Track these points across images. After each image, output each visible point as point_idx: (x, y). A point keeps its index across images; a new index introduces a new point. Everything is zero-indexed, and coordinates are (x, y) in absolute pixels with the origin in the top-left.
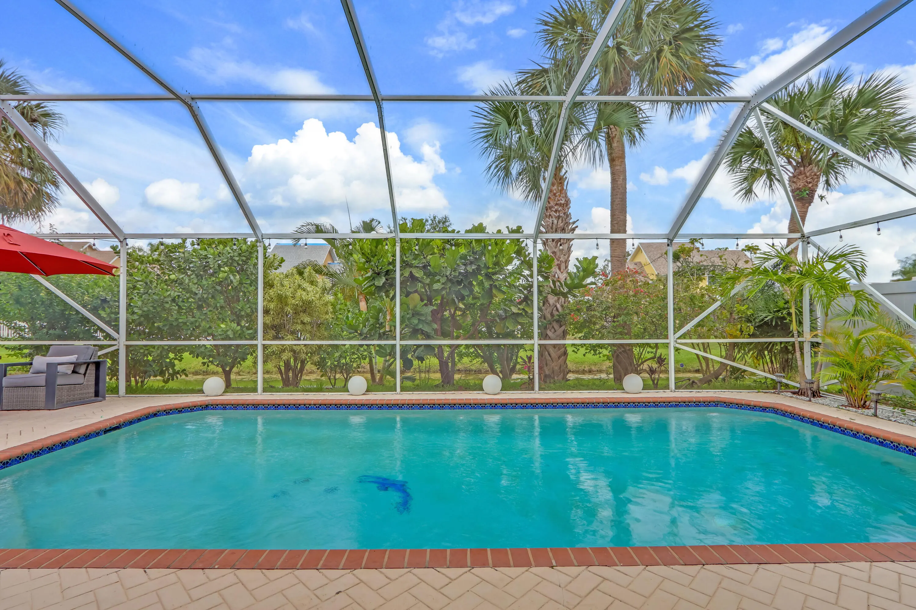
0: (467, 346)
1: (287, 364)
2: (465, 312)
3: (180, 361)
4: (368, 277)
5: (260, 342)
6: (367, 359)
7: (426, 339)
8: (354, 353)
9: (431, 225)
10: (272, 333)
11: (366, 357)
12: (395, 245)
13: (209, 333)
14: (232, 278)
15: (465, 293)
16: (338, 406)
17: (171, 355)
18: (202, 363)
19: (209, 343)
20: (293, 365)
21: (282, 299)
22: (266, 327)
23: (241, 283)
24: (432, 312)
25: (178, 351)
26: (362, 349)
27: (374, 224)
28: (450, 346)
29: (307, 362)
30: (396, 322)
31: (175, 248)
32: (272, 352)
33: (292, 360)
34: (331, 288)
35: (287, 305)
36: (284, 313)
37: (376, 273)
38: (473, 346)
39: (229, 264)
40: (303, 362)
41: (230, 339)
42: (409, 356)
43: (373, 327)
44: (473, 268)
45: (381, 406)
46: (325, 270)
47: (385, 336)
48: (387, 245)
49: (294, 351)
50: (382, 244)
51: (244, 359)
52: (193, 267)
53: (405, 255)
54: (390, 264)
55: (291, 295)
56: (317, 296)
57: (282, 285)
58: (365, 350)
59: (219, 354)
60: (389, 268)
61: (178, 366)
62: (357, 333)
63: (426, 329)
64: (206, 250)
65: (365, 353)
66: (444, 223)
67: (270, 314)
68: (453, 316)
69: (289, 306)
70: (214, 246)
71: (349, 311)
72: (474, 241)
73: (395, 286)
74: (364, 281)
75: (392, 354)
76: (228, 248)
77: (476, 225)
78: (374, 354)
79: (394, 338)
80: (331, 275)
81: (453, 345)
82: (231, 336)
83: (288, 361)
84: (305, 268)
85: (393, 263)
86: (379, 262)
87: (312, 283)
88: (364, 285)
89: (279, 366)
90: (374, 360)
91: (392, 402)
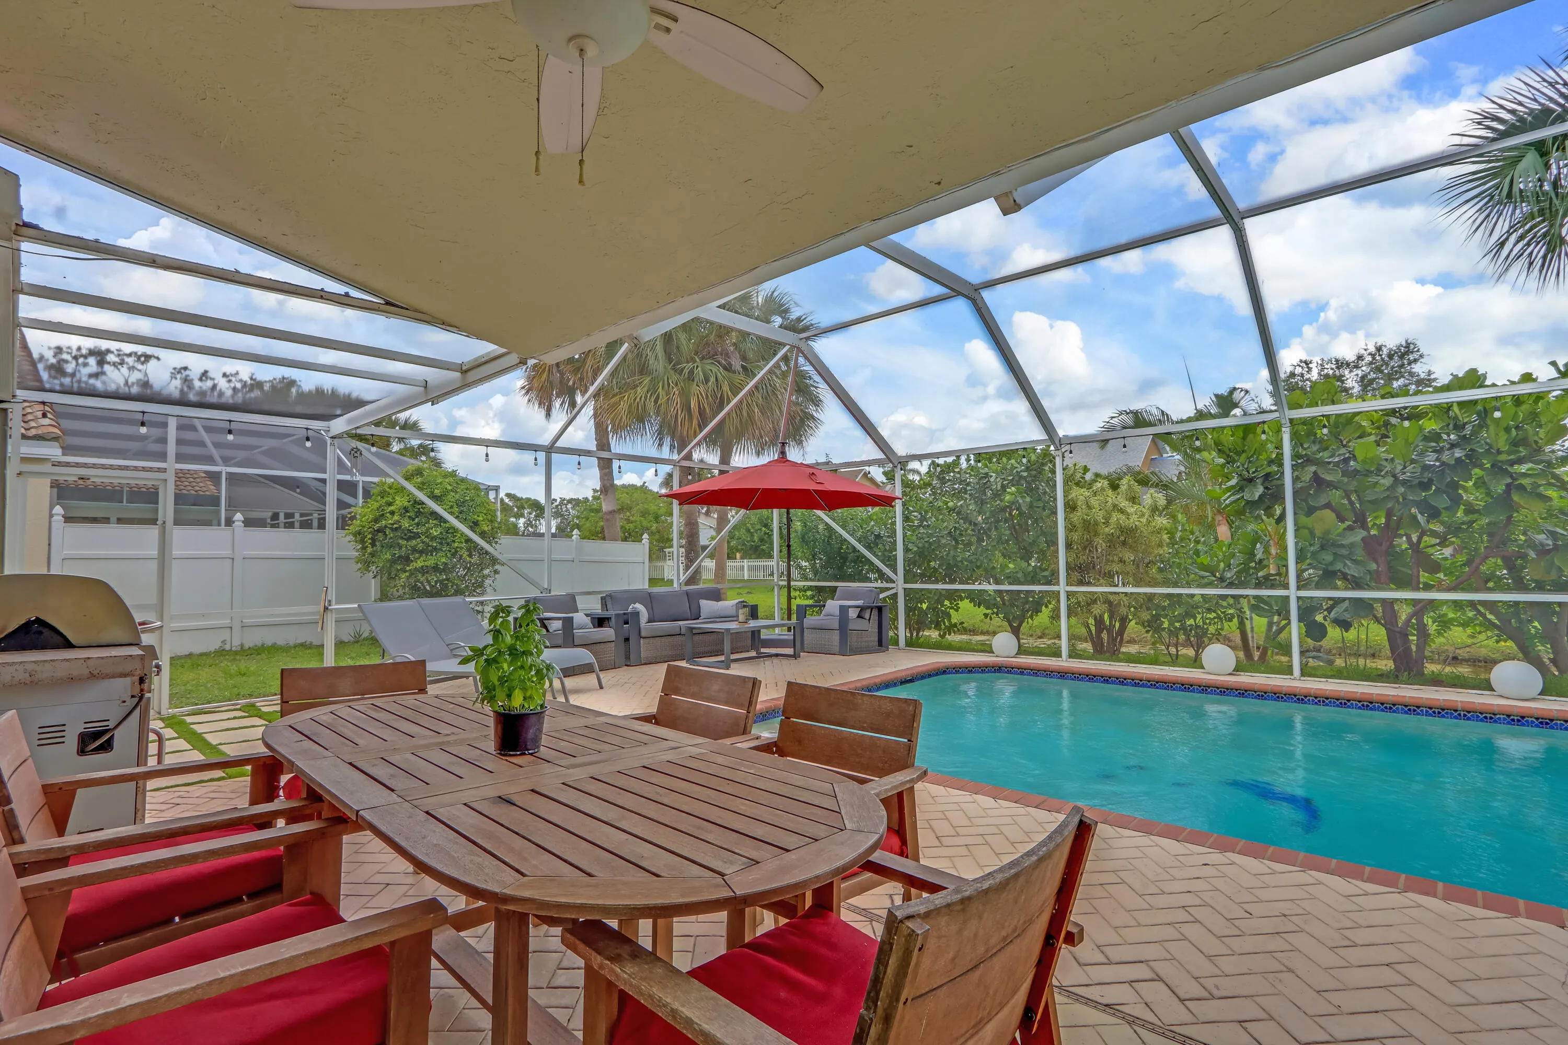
0: (1457, 605)
1: (1099, 621)
2: (1446, 539)
3: (957, 610)
4: (1232, 487)
5: (1062, 587)
6: (1235, 620)
7: (1353, 589)
8: (1209, 610)
9: (1371, 363)
10: (1076, 576)
11: (1233, 616)
12: (1279, 431)
13: (991, 575)
14: (1021, 501)
15: (1442, 502)
16: (1186, 686)
17: (947, 603)
18: (984, 614)
19: (991, 587)
20: (1108, 623)
21: (1090, 527)
22: (1069, 568)
23: (1031, 506)
24: (1362, 540)
25: (953, 596)
26: (1224, 603)
27: (1237, 396)
28: (1415, 602)
29: (1130, 621)
30: (1287, 560)
31: (948, 468)
32: (1076, 603)
33: (1106, 616)
34: (1166, 507)
35: (1096, 534)
36: (1093, 547)
37: (1245, 480)
38: (1472, 604)
39: (1014, 482)
40: (1124, 621)
41: (1020, 583)
42: (1319, 618)
43: (1245, 570)
44: (1457, 455)
45: (1262, 694)
46: (1154, 479)
47: (1269, 583)
48: (1264, 432)
49: (1110, 603)
50: (1254, 433)
51: (1038, 611)
52: (970, 490)
53: (1302, 445)
54: (1271, 462)
55: (1103, 521)
56: (1144, 520)
57: (1089, 507)
58: (1230, 606)
59: (1004, 604)
60: (1269, 470)
61: (955, 618)
62: (1215, 576)
63: (1353, 570)
64: (987, 467)
65: (1231, 611)
66: (1402, 357)
67: (1072, 548)
68: (1415, 547)
69: (1101, 537)
70: (995, 460)
71: (1197, 542)
72: (1455, 405)
73: (1284, 498)
74: (1225, 492)
75: (1284, 612)
76: (1013, 461)
77: (1460, 375)
78: (1248, 613)
79: (1286, 586)
80: (1164, 486)
81: (1420, 601)
82: (1022, 580)
83: (1100, 616)
84: (1120, 479)
85: (1279, 461)
86: (1250, 462)
87: (1133, 500)
88: (1225, 500)
89: (1088, 624)
90: (1248, 623)
91: (1284, 690)
